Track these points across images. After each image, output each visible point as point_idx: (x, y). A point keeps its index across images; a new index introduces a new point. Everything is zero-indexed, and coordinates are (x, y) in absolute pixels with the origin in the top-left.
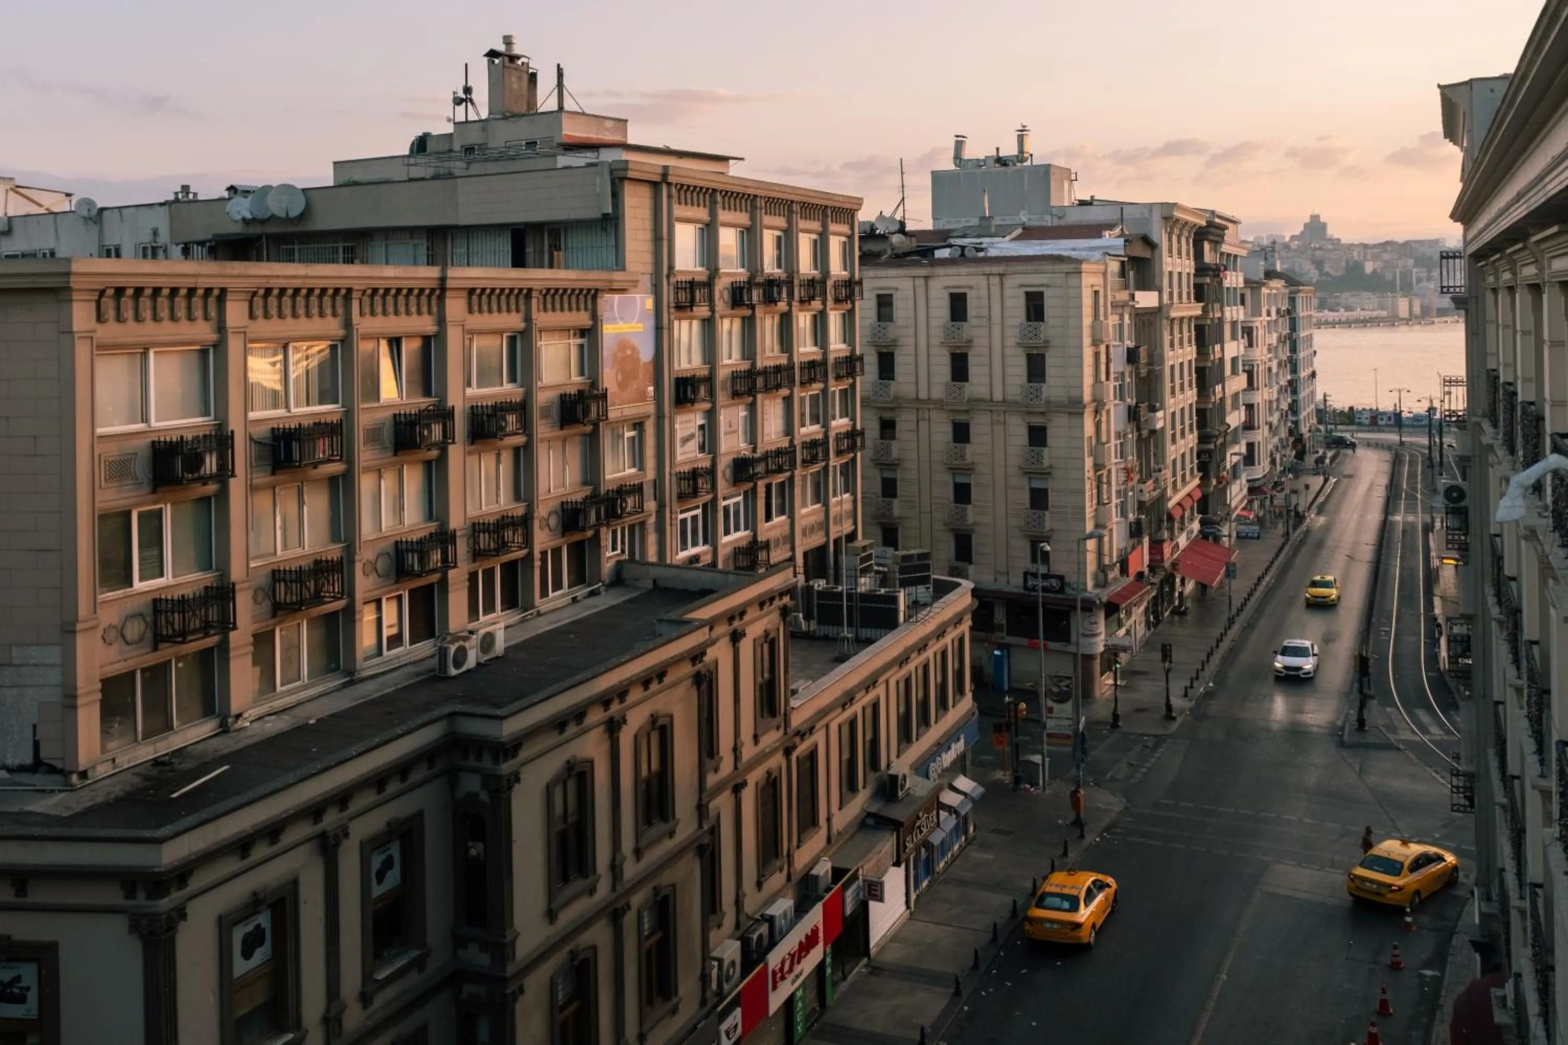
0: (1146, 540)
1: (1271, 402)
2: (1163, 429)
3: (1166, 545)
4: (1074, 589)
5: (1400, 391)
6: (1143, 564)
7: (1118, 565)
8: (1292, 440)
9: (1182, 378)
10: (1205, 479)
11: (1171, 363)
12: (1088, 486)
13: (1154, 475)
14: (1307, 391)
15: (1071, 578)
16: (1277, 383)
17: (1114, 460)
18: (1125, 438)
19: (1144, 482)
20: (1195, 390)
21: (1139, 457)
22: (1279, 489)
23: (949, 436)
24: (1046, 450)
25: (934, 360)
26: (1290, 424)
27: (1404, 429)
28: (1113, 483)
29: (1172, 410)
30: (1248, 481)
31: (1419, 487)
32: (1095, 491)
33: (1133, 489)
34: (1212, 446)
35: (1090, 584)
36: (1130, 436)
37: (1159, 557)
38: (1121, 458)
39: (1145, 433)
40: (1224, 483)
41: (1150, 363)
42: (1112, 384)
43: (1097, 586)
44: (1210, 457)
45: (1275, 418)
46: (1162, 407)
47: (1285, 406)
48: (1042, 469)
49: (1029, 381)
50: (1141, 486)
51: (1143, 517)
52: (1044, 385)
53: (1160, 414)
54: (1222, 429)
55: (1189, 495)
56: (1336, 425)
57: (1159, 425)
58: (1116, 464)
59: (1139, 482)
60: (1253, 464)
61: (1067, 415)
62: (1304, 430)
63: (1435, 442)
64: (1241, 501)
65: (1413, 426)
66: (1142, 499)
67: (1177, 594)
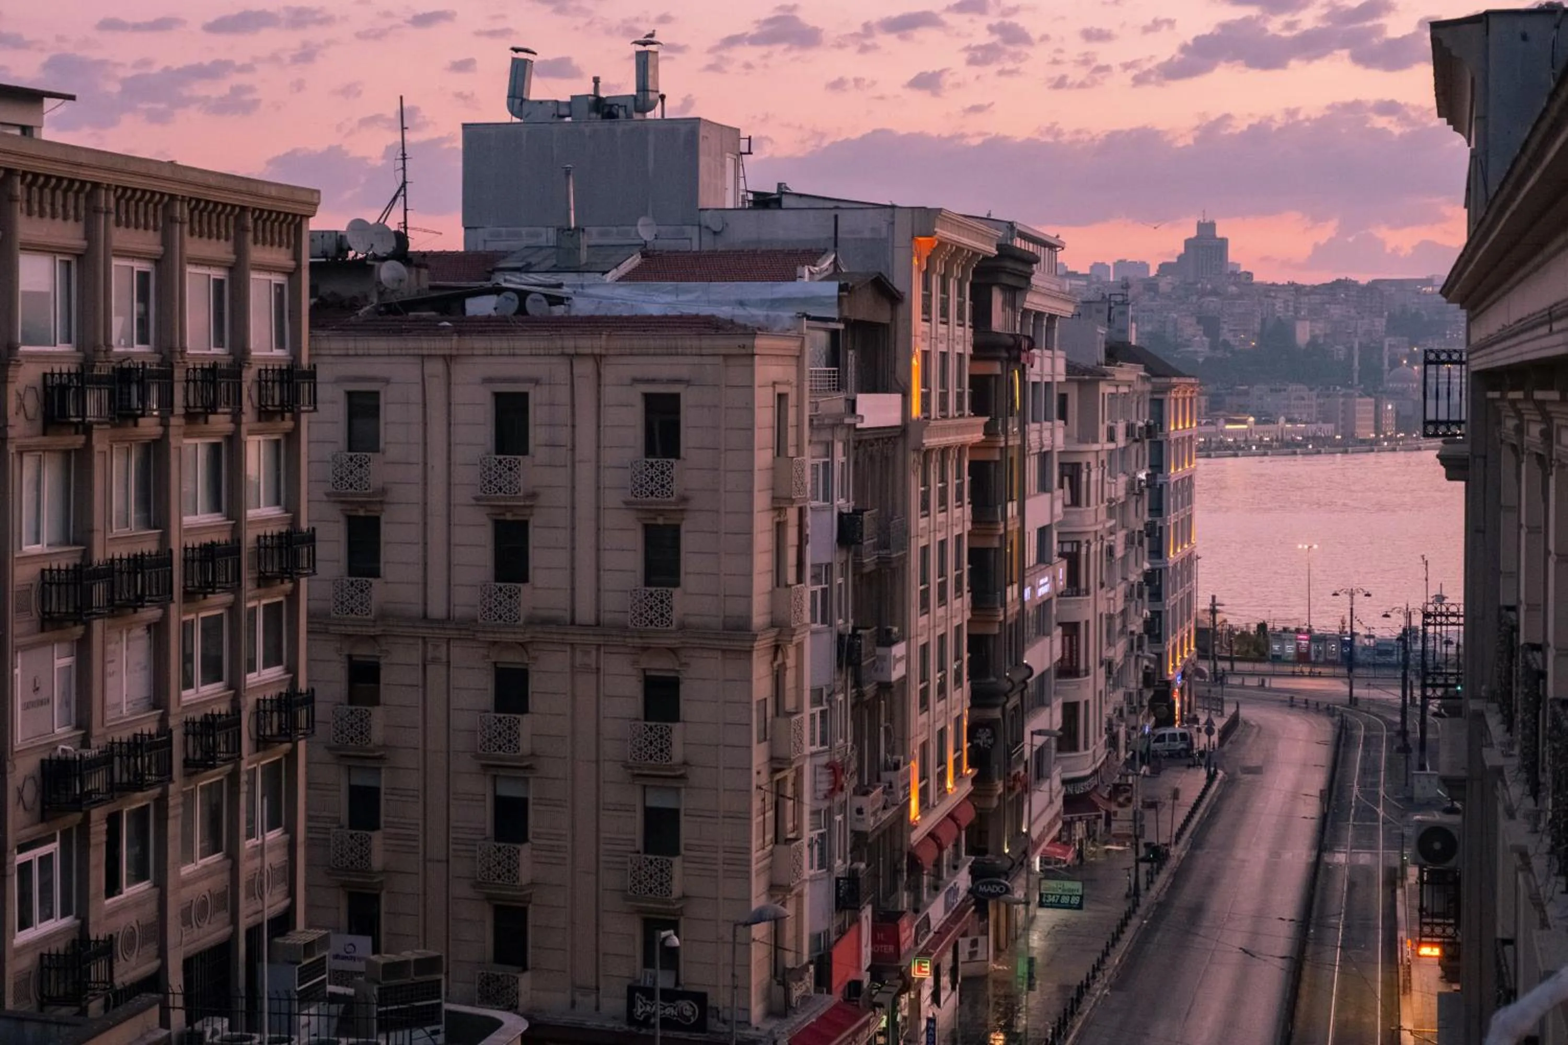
0: (867, 912)
1: (1110, 617)
2: (904, 680)
3: (904, 922)
4: (724, 1022)
5: (1352, 595)
6: (859, 968)
7: (812, 968)
8: (1148, 694)
9: (942, 573)
10: (982, 781)
11: (923, 542)
12: (756, 804)
13: (886, 776)
14: (1180, 593)
15: (720, 999)
16: (1125, 579)
17: (808, 749)
18: (829, 702)
19: (866, 793)
20: (967, 597)
21: (858, 740)
22: (1121, 799)
23: (488, 699)
24: (677, 727)
25: (459, 535)
26: (1146, 663)
27: (1358, 671)
28: (807, 797)
29: (922, 641)
30: (1065, 782)
31: (1382, 793)
32: (770, 814)
33: (843, 808)
34: (997, 713)
35: (757, 1010)
36: (840, 697)
37: (891, 948)
38: (823, 743)
39: (869, 689)
40: (1019, 789)
41: (884, 544)
42: (809, 588)
43: (770, 1013)
44: (994, 735)
45: (1118, 652)
46: (904, 636)
47: (1137, 626)
48: (671, 768)
49: (648, 583)
50: (860, 801)
51: (863, 866)
52: (677, 592)
53: (899, 650)
54: (1018, 677)
55: (951, 816)
56: (1231, 660)
57: (897, 673)
58: (813, 755)
59: (855, 792)
60: (1075, 748)
61: (719, 654)
62: (1172, 672)
63: (1413, 699)
64: (1051, 825)
65: (1375, 665)
66: (860, 827)
67: (924, 1024)
